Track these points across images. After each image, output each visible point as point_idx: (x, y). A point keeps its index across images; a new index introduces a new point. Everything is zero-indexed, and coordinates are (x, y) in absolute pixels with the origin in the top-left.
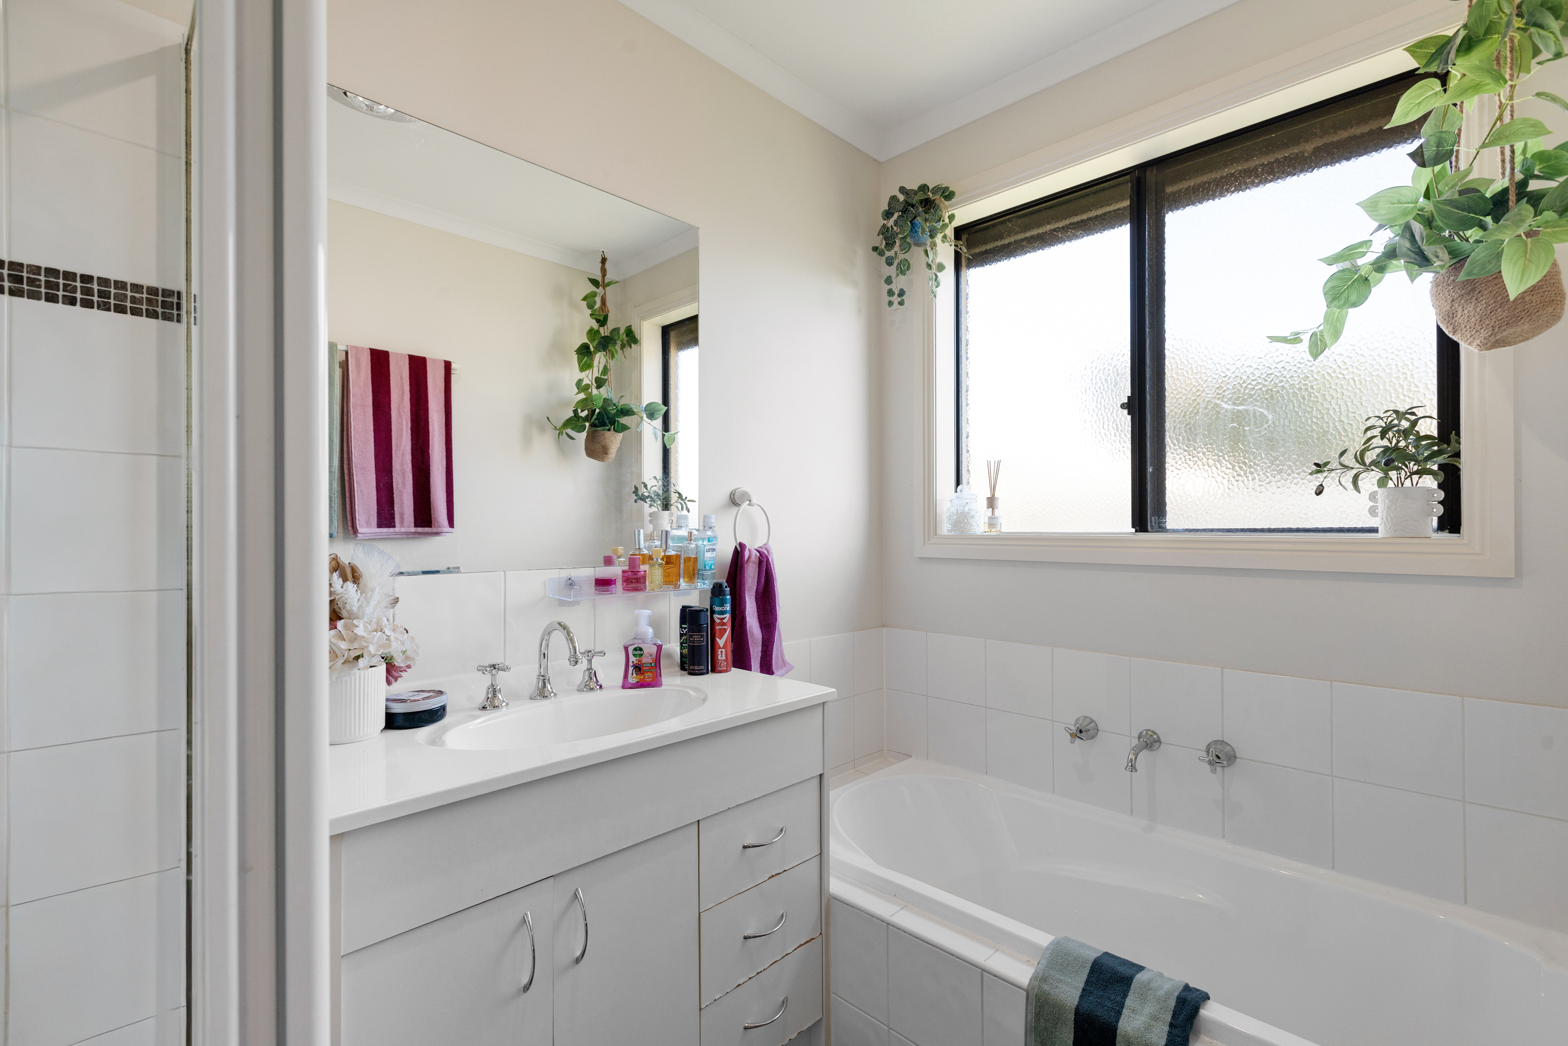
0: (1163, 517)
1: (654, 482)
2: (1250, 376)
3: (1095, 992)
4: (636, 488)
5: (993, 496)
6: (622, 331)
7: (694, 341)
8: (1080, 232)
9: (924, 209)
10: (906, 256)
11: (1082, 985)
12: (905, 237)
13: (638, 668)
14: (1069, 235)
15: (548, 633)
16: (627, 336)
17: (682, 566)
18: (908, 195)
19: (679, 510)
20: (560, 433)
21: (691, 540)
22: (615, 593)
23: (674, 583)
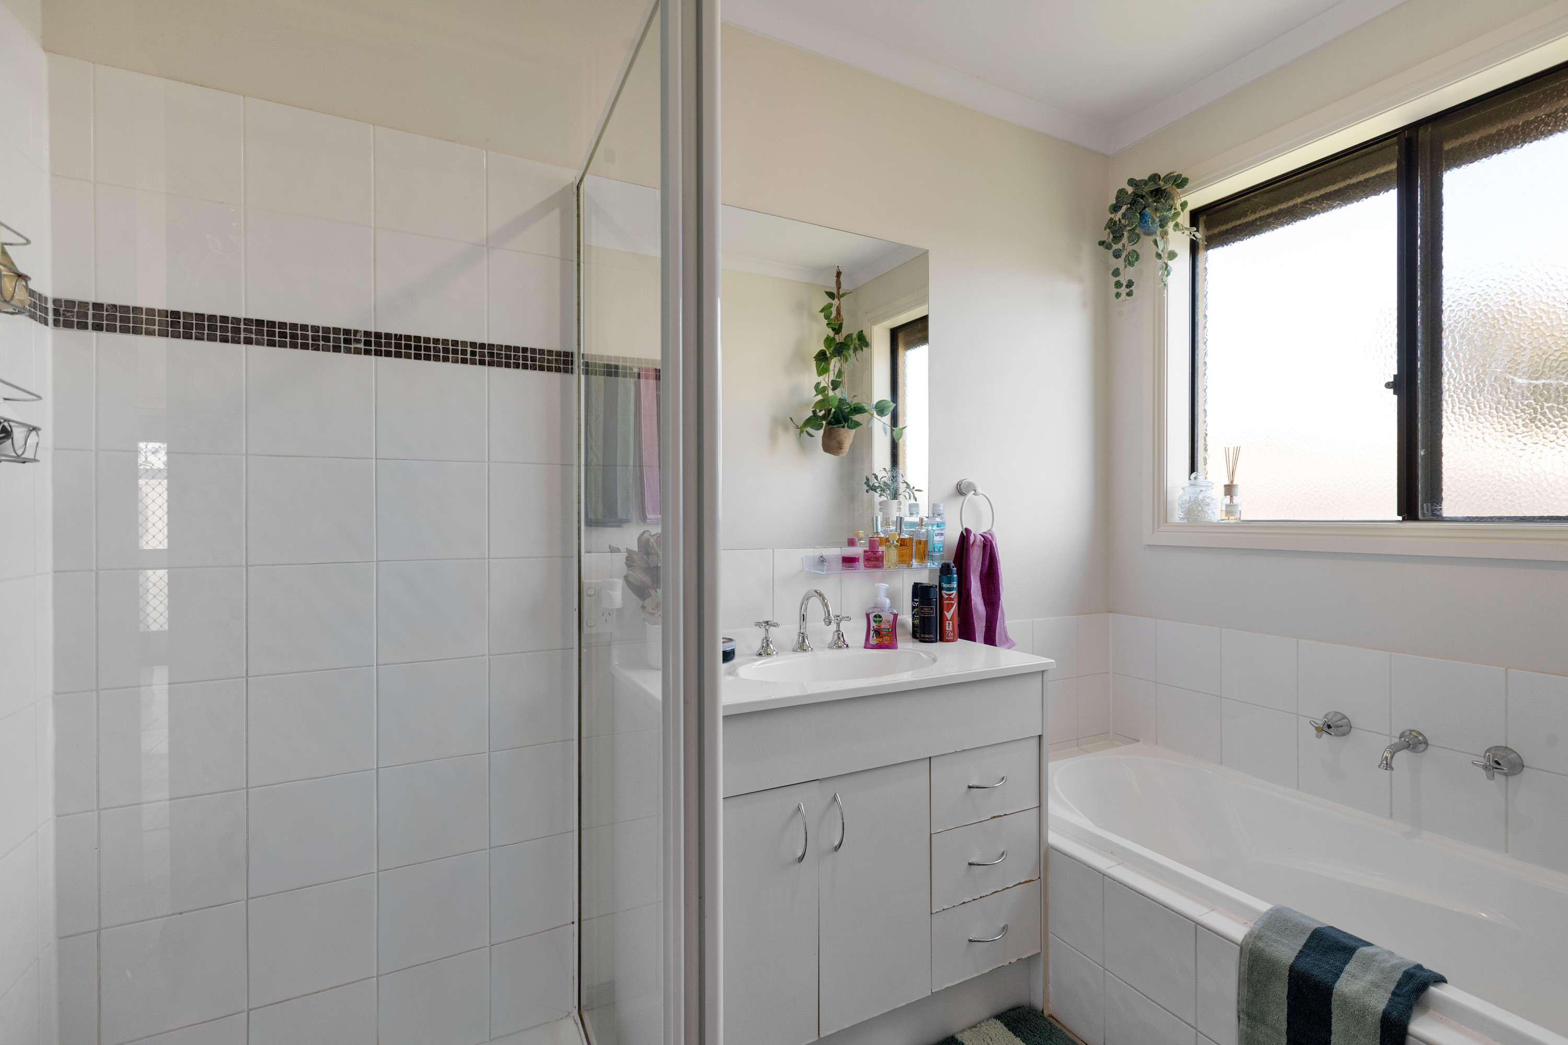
0: (1437, 503)
1: (884, 474)
2: (1553, 346)
3: (1313, 955)
4: (868, 479)
5: (1232, 482)
6: (855, 336)
7: (924, 340)
8: (1338, 202)
9: (1154, 199)
10: (1135, 247)
11: (1299, 948)
12: (1134, 229)
13: (878, 633)
14: (1324, 207)
15: (807, 598)
16: (859, 340)
17: (914, 548)
18: (1138, 186)
19: (907, 499)
20: (801, 432)
21: (922, 525)
22: (858, 569)
23: (908, 562)
